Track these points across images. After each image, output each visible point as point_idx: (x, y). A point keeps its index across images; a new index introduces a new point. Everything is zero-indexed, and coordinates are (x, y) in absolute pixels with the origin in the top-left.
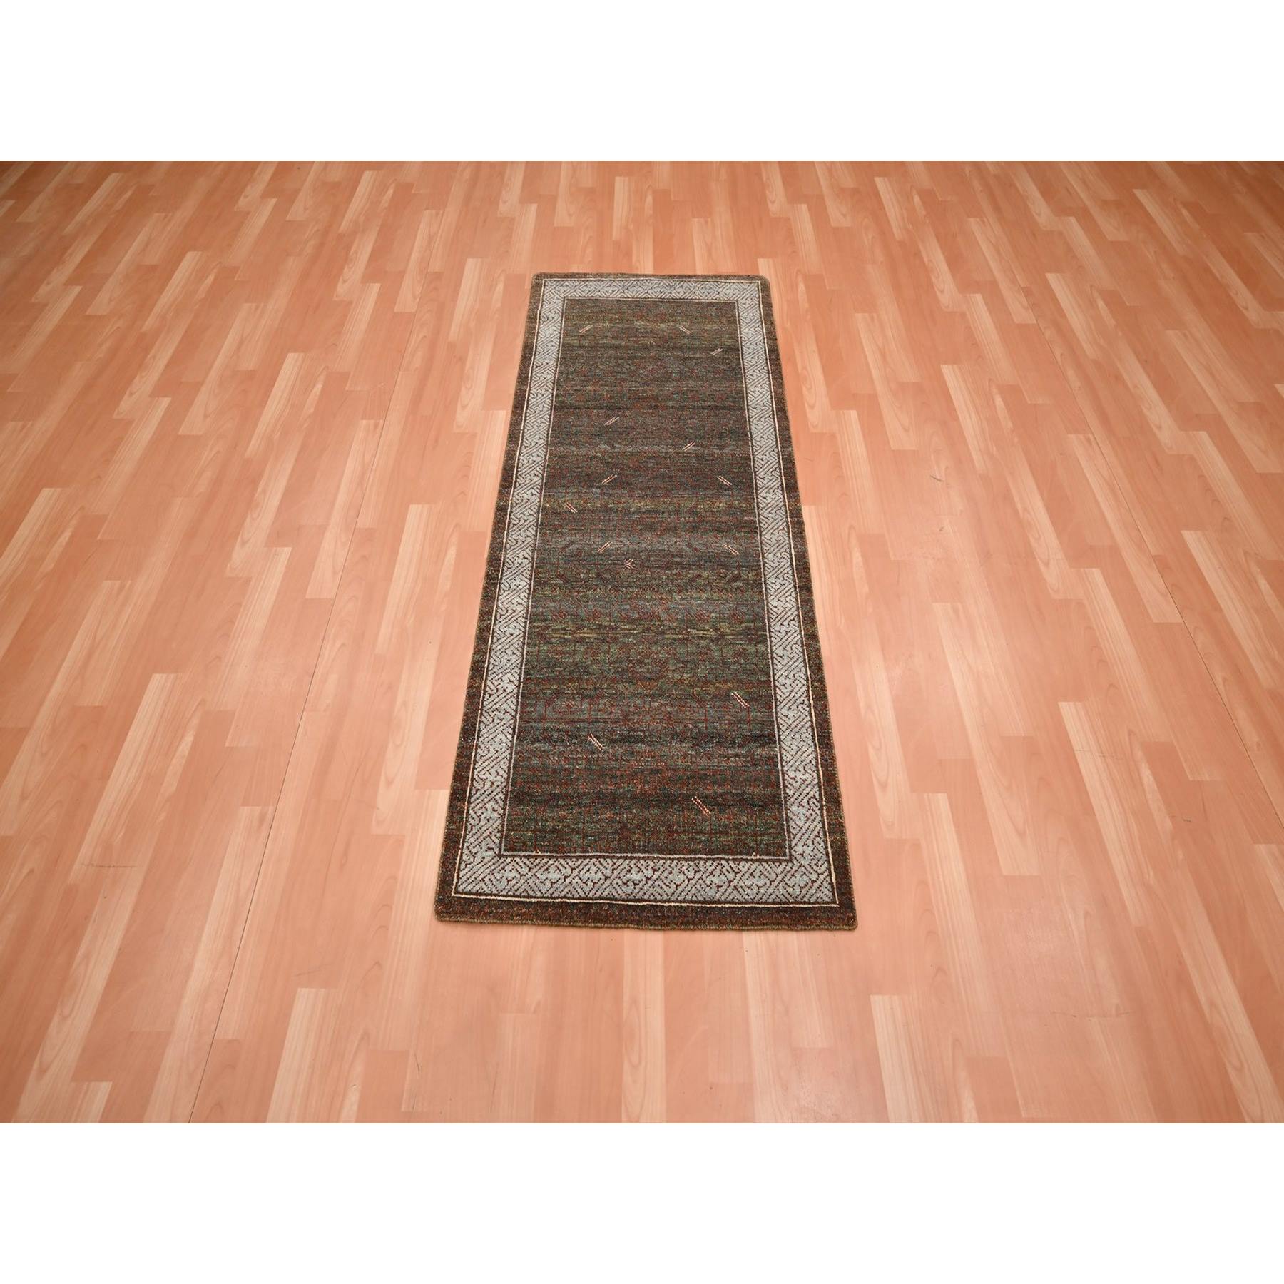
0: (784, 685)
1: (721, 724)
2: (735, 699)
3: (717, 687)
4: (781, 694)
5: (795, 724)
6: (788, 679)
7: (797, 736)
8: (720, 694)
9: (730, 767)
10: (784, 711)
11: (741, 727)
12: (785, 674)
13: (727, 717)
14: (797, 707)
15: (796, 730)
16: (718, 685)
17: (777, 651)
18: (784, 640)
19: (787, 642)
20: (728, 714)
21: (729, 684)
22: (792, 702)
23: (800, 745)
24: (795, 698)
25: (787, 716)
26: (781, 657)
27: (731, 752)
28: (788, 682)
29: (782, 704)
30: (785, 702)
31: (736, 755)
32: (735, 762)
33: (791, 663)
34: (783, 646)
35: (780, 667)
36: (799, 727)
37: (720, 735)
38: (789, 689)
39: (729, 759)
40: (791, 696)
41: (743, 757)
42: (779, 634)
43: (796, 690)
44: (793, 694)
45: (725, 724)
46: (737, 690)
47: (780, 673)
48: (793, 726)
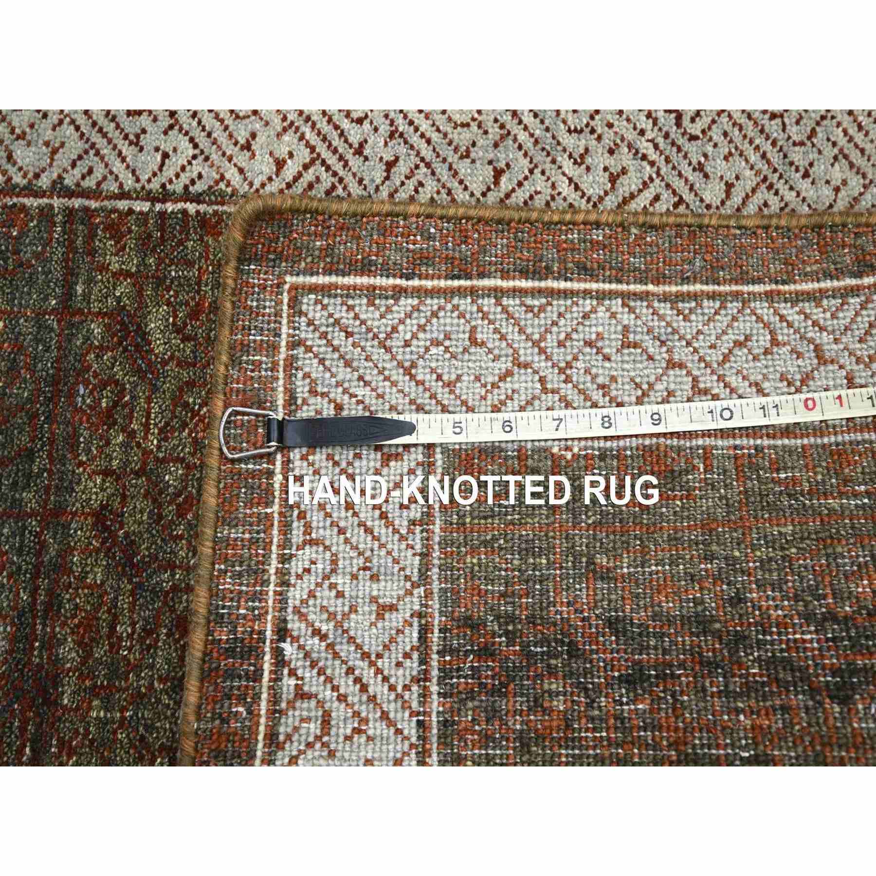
0: (613, 179)
4: (648, 194)
5: (753, 158)
6: (589, 160)
7: (797, 155)
10: (713, 193)
12: (568, 166)
14: (693, 138)
15: (775, 158)
17: (477, 188)
18: (427, 152)
19: (435, 137)
22: (675, 158)
23: (830, 152)
24: (660, 140)
25: (729, 186)
26: (498, 174)
28: (599, 159)
29: (688, 197)
30: (678, 184)
33: (522, 137)
34: (452, 158)
35: (539, 183)
36: (767, 147)
38: (625, 157)
40: (653, 156)
42: (402, 168)
43: (631, 135)
44: (645, 147)
47: (564, 188)
48: (761, 165)
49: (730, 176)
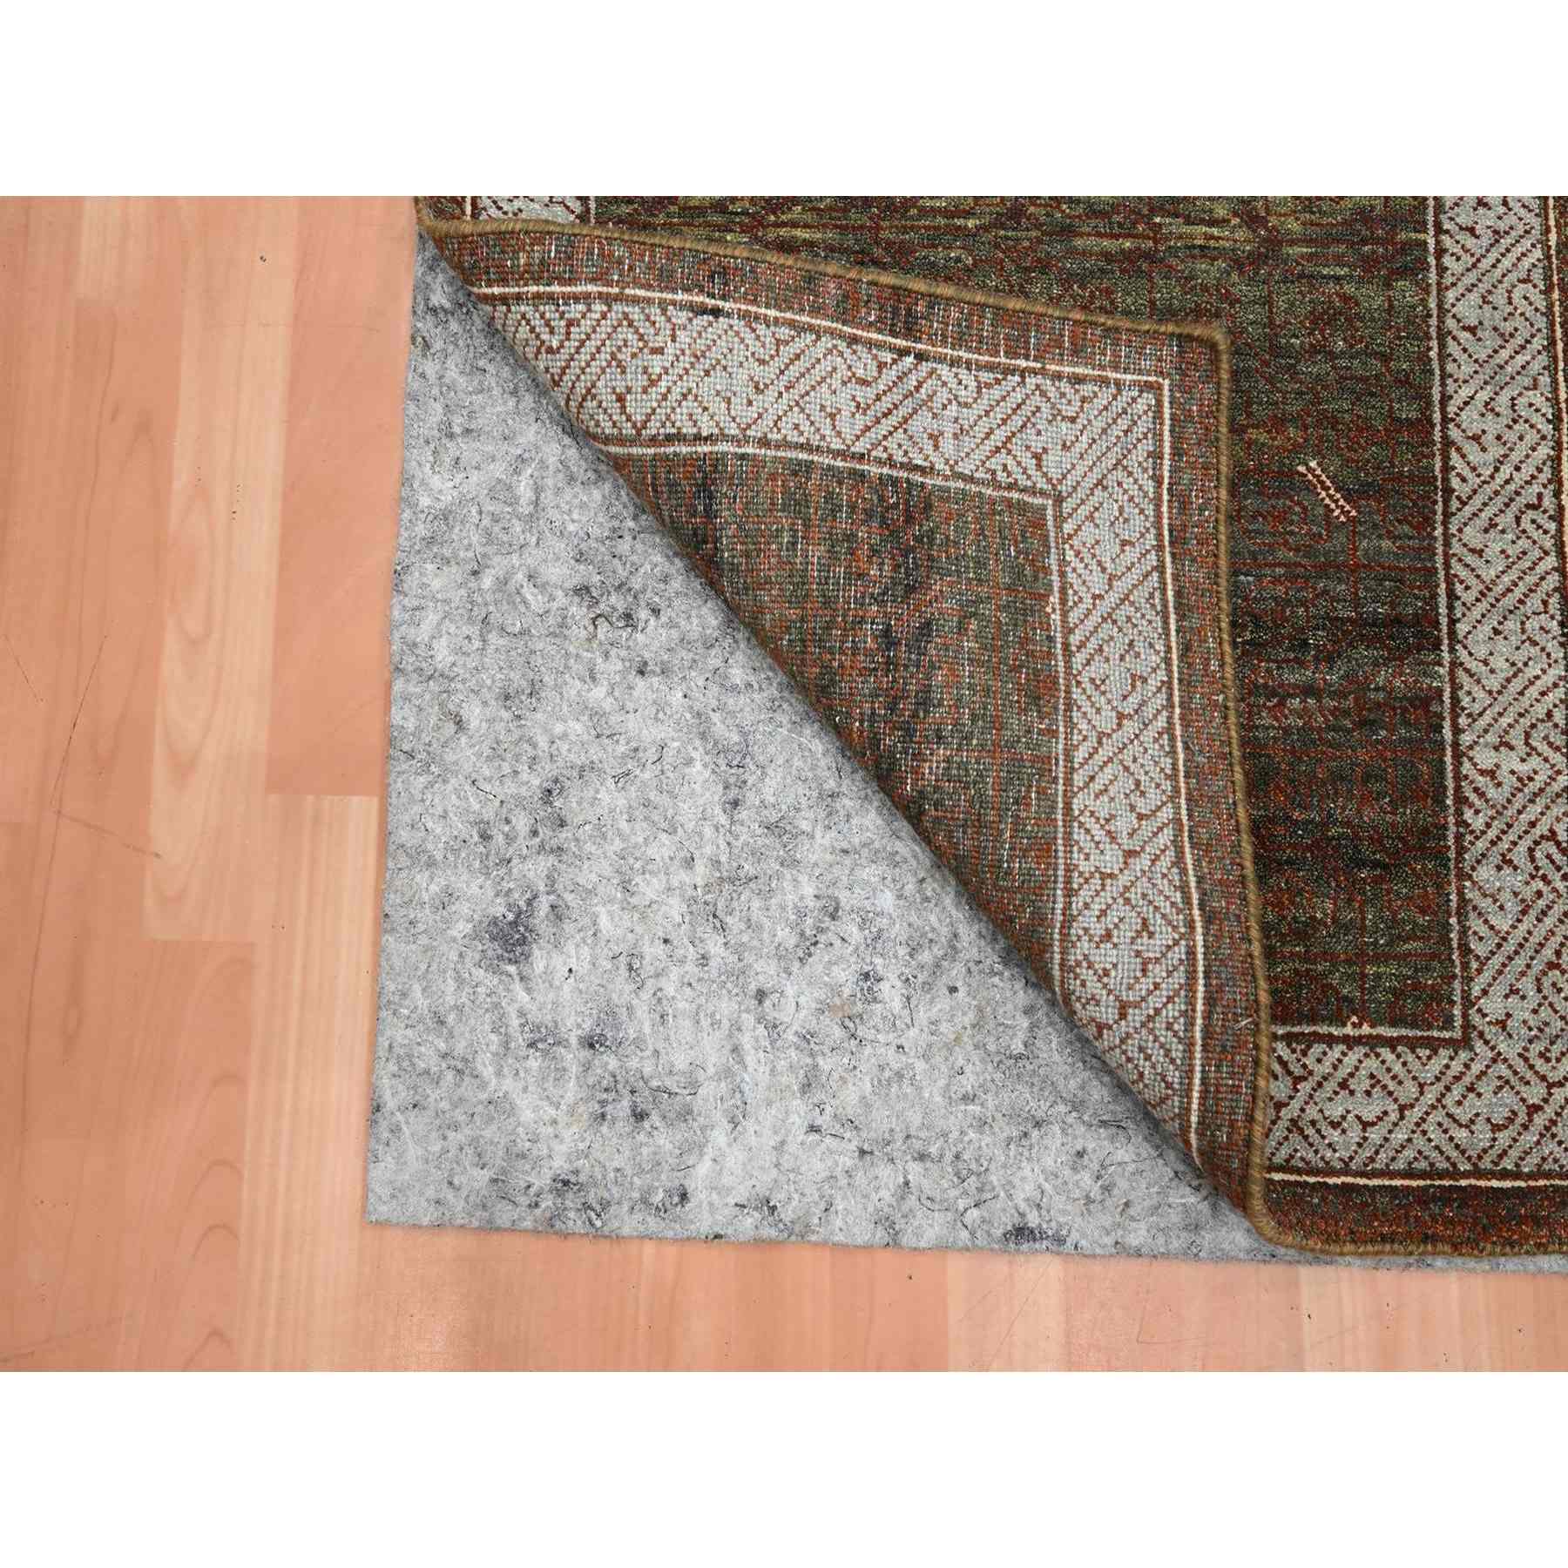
0: (1476, 438)
1: (1259, 578)
2: (1310, 488)
3: (1250, 443)
4: (1466, 472)
5: (1506, 579)
6: (1490, 416)
7: (1511, 625)
8: (1259, 469)
9: (1287, 731)
10: (1472, 535)
11: (1325, 592)
12: (1483, 396)
13: (1283, 554)
14: (1518, 520)
15: (1509, 601)
16: (1252, 434)
17: (1460, 309)
18: (1485, 264)
19: (1498, 273)
20: (1286, 543)
21: (1292, 432)
22: (1500, 501)
23: (1519, 658)
24: (1512, 487)
25: (1480, 553)
26: (1472, 330)
27: (1291, 677)
28: (1492, 426)
29: (1468, 511)
30: (1477, 501)
31: (1308, 690)
32: (1304, 713)
33: (1504, 354)
34: (1483, 288)
35: (1467, 369)
36: (1518, 593)
37: (1256, 619)
38: (1496, 451)
39: (1281, 704)
40: (1499, 480)
41: (1332, 695)
42: (1470, 242)
43: (1515, 457)
44: (1506, 471)
45: (1276, 580)
46: (1318, 453)
47: (1465, 392)
48: (1499, 589)
49: (1488, 553)
